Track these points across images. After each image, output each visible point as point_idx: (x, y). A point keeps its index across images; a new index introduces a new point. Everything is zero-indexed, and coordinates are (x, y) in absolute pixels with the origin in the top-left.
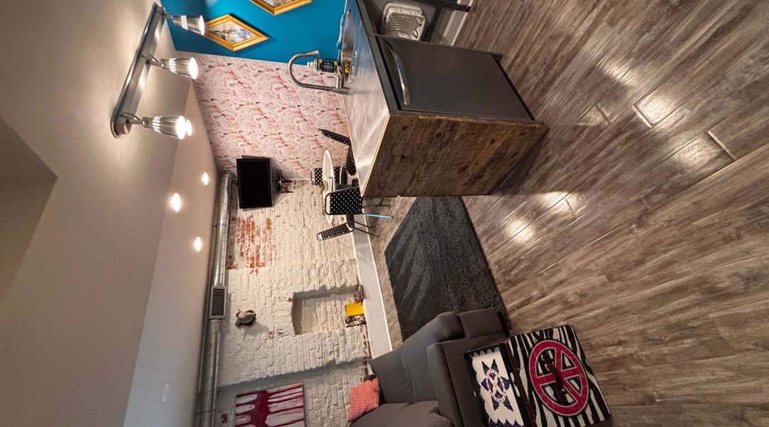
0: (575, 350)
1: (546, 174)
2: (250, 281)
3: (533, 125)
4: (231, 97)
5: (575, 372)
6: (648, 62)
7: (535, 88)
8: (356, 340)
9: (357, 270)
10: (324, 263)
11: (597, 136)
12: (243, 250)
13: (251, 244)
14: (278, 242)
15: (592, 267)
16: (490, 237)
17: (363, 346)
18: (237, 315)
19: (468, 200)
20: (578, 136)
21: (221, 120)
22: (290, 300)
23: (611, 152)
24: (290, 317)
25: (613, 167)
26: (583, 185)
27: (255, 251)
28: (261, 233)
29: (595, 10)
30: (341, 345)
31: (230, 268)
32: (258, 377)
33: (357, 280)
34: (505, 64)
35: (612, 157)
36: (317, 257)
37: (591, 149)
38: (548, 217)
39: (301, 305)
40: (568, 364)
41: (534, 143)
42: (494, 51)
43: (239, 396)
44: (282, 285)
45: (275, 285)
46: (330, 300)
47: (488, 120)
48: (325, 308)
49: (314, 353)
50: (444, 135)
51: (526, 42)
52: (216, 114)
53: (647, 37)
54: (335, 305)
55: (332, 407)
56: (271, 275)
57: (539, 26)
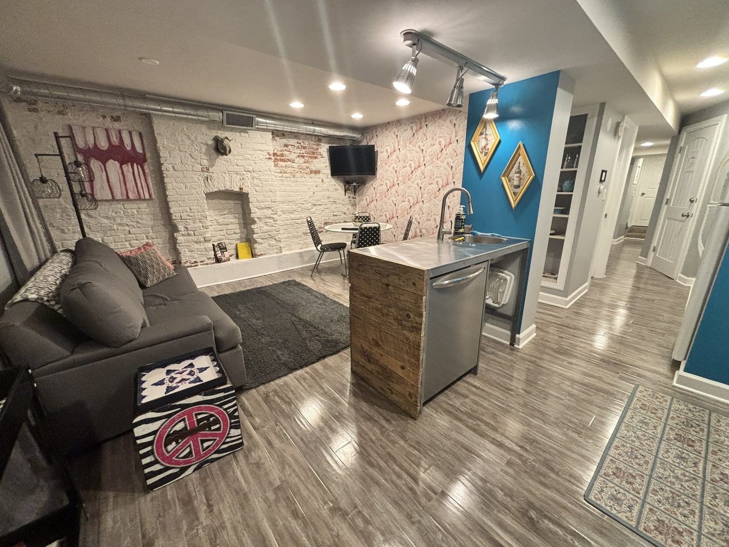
0: (218, 452)
1: (376, 421)
2: (260, 152)
3: (419, 404)
4: (429, 142)
5: (197, 452)
6: (479, 497)
7: (451, 405)
8: (199, 253)
9: (271, 254)
10: (278, 222)
11: (412, 462)
12: (290, 147)
13: (296, 155)
14: (299, 180)
15: (288, 470)
16: (311, 376)
17: (193, 261)
18: (227, 138)
19: (346, 354)
20: (411, 445)
21: (409, 133)
22: (241, 189)
23: (399, 476)
24: (224, 189)
25: (386, 479)
26: (366, 454)
27: (289, 158)
28: (307, 165)
29: (519, 448)
30: (195, 238)
31: (273, 133)
32: (161, 155)
33: (261, 255)
34: (470, 379)
35: (394, 477)
36: (283, 216)
37: (401, 458)
38: (333, 426)
39: (236, 200)
40: (206, 445)
41: (403, 407)
42: (479, 368)
43: (140, 135)
44: (256, 181)
45: (255, 175)
46: (240, 228)
47: (422, 361)
48: (232, 223)
49: (186, 211)
50: (407, 321)
51: (489, 394)
52: (415, 128)
53: (500, 494)
54: (235, 233)
55: (127, 228)
56: (266, 172)
57: (503, 403)
